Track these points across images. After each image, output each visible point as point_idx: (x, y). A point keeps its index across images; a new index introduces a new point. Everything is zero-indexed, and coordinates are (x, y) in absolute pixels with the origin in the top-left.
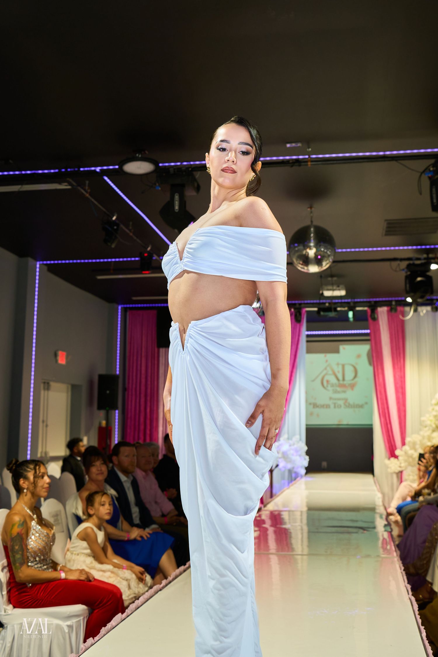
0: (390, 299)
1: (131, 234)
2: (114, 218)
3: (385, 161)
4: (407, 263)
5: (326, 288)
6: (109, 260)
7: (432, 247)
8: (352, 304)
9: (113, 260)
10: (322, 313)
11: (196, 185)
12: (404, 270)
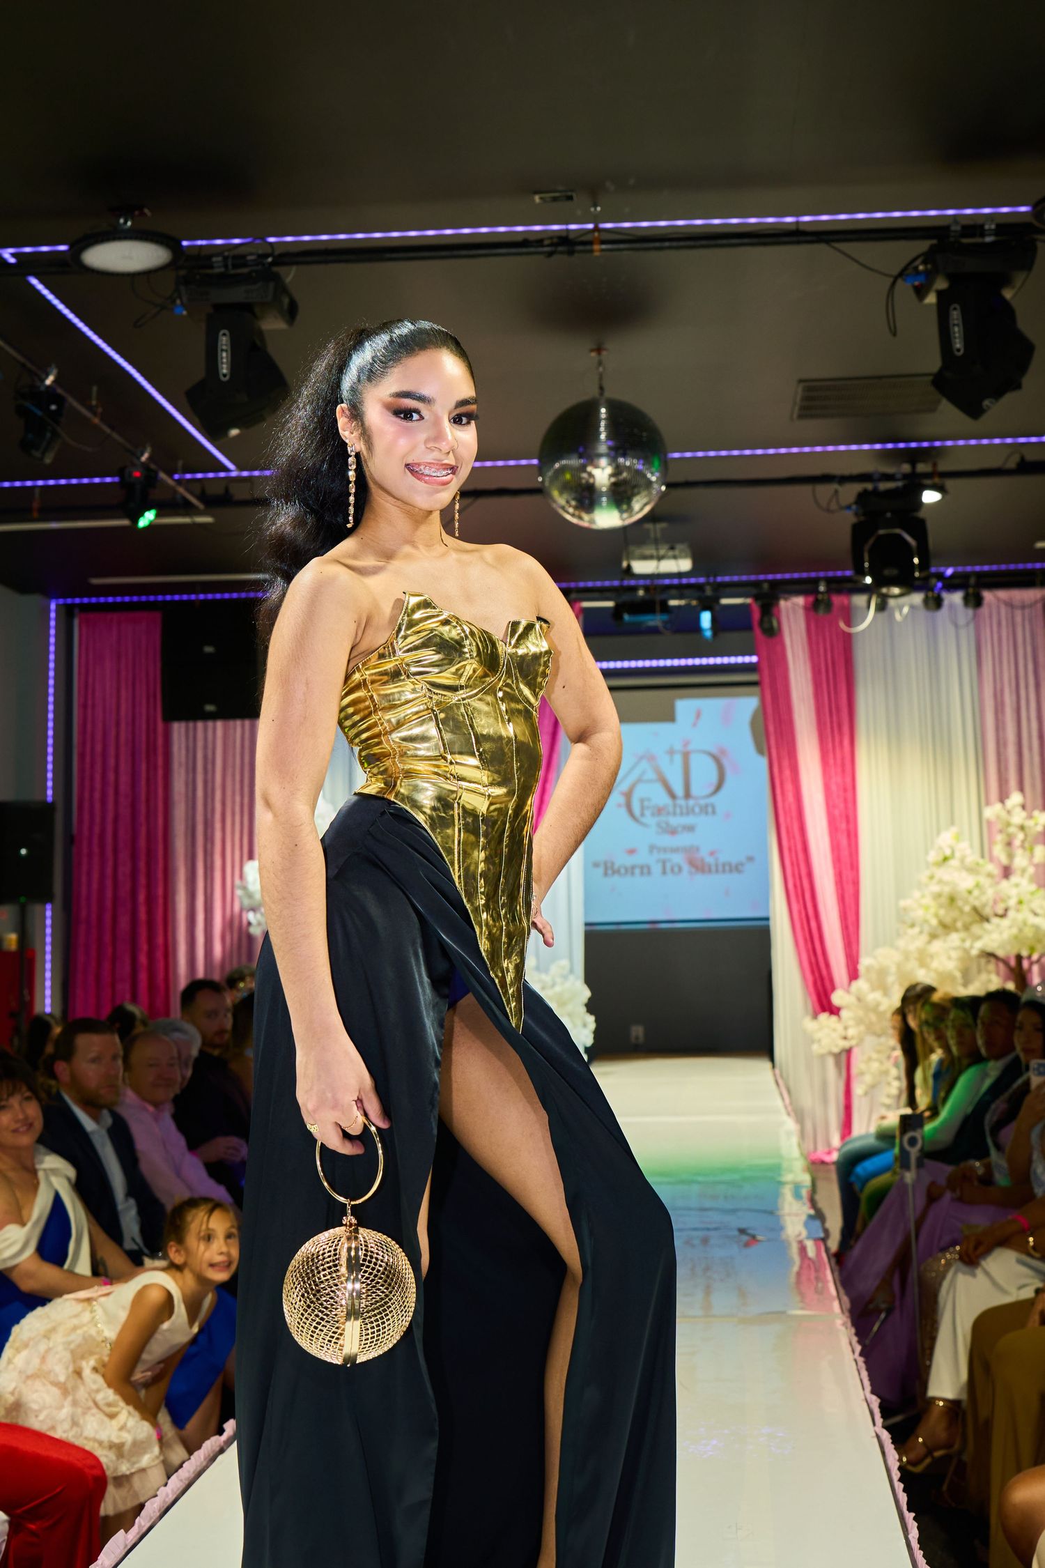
0: (813, 575)
1: (96, 421)
2: (49, 381)
3: (798, 243)
4: (857, 488)
5: (638, 552)
6: (29, 483)
7: (925, 444)
8: (709, 591)
9: (40, 483)
10: (626, 617)
11: (286, 301)
12: (849, 507)
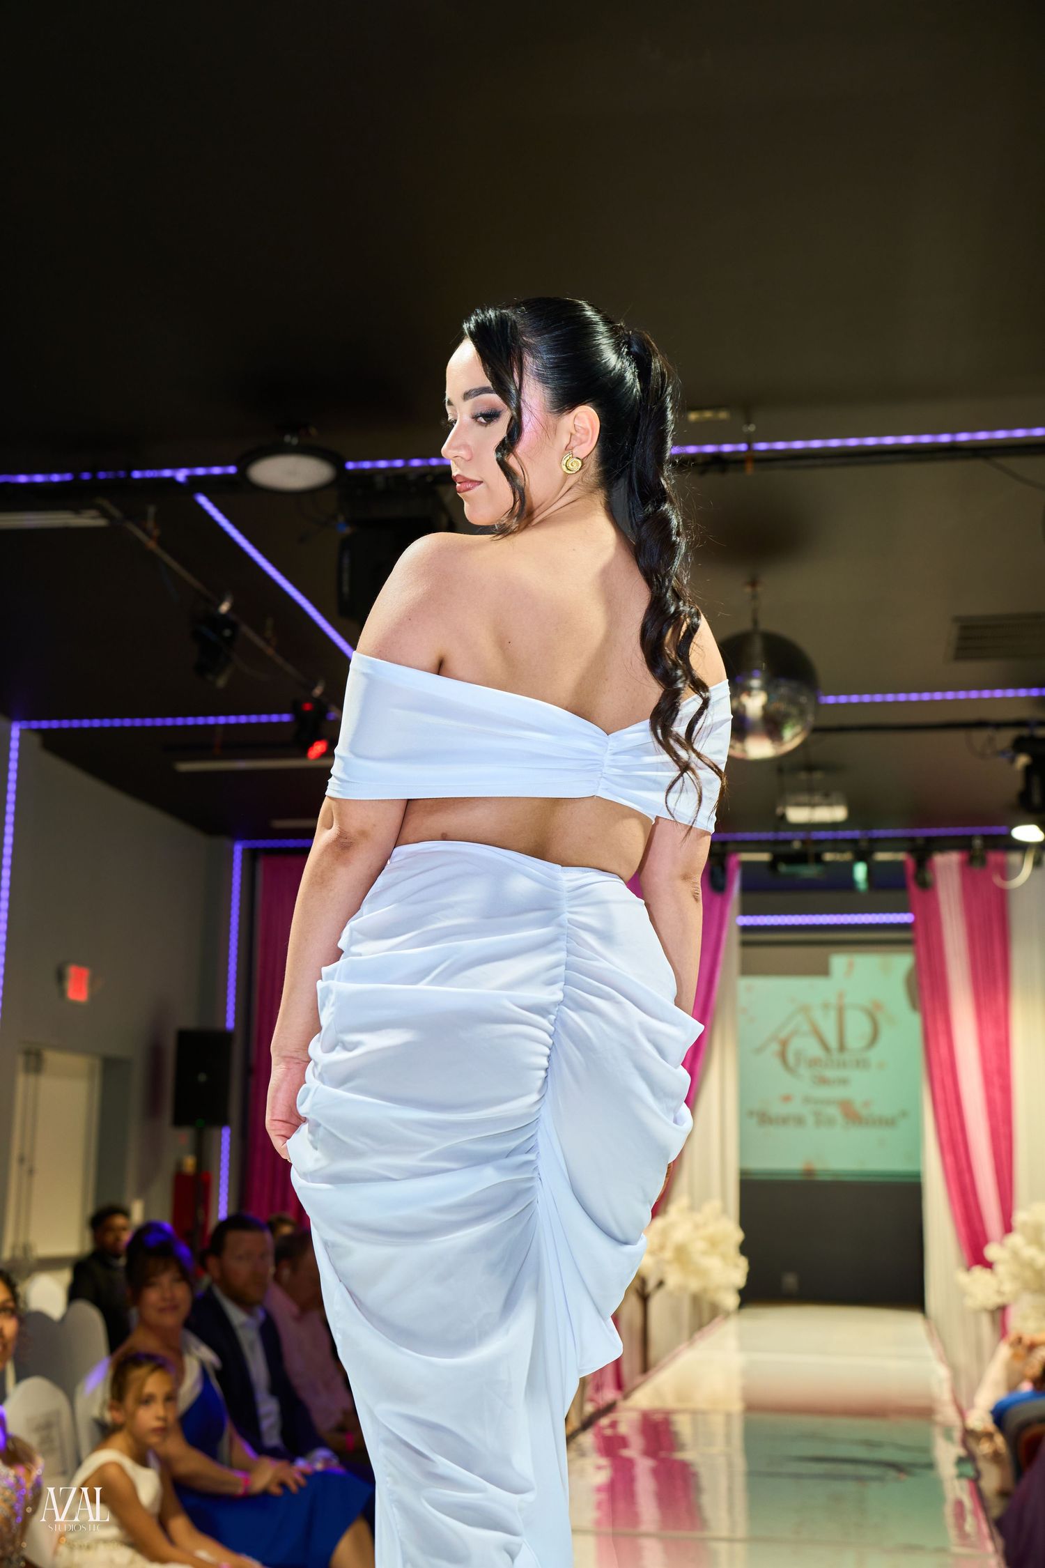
0: (968, 831)
1: (270, 651)
2: (224, 608)
3: (954, 458)
4: (1013, 734)
5: (792, 799)
6: (211, 720)
8: (864, 845)
9: (222, 720)
10: (783, 868)
12: (1003, 753)
